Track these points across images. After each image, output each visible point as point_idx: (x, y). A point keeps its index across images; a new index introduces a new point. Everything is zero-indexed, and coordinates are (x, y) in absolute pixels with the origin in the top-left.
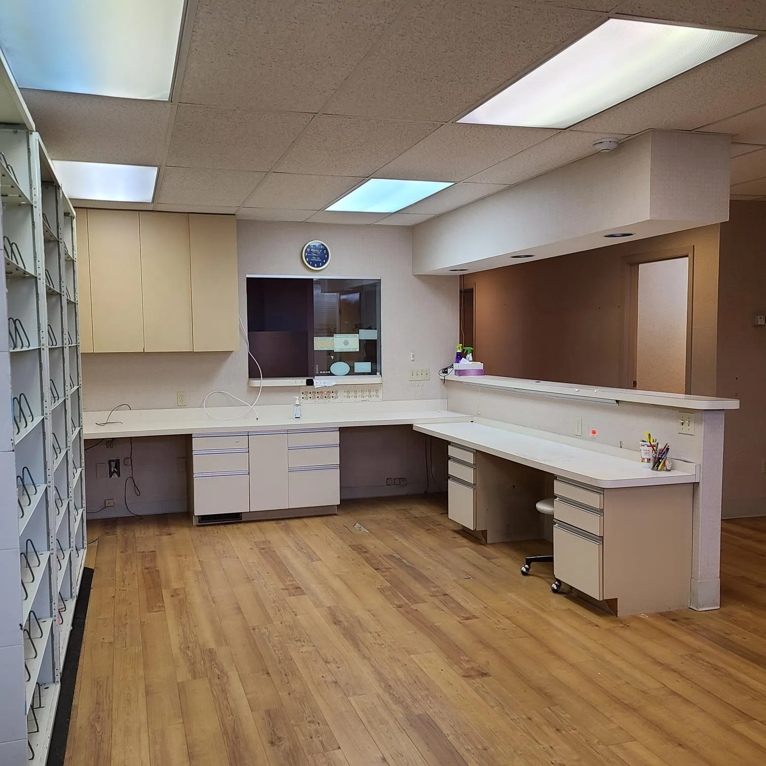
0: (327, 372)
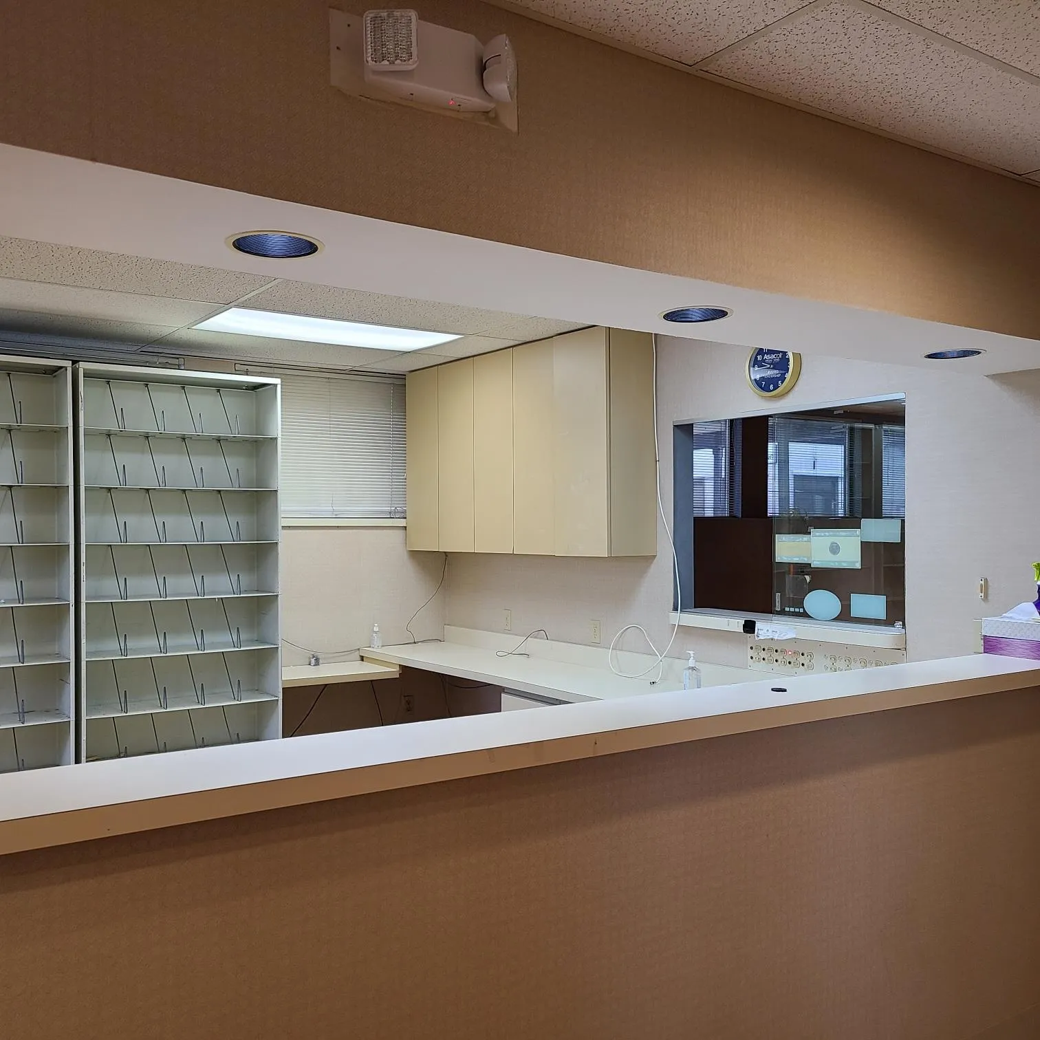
0: (797, 610)
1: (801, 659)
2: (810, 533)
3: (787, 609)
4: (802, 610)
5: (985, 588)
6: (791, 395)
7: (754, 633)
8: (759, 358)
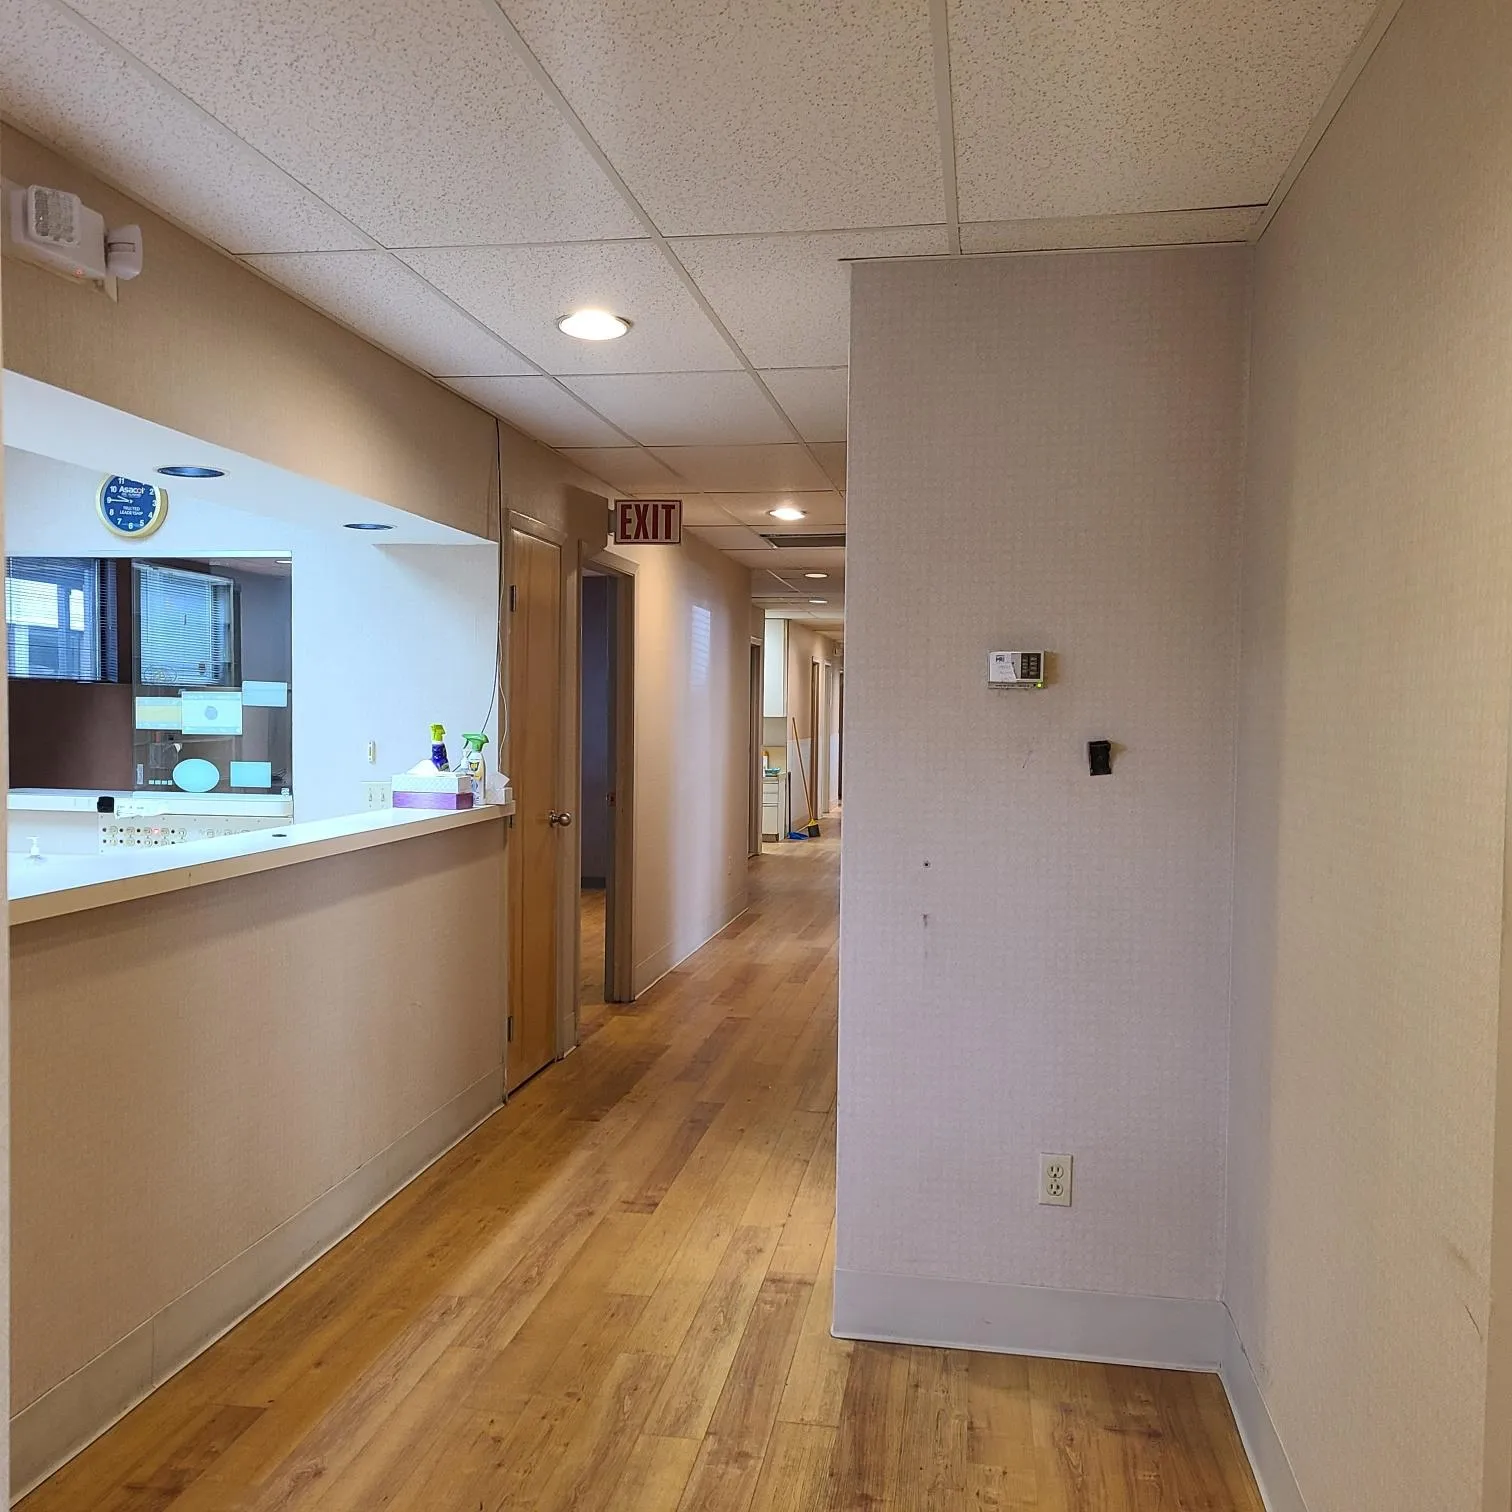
1: (171, 837)
2: (180, 696)
3: (151, 782)
4: (170, 783)
5: (373, 750)
6: (156, 537)
7: (112, 811)
8: (113, 489)
